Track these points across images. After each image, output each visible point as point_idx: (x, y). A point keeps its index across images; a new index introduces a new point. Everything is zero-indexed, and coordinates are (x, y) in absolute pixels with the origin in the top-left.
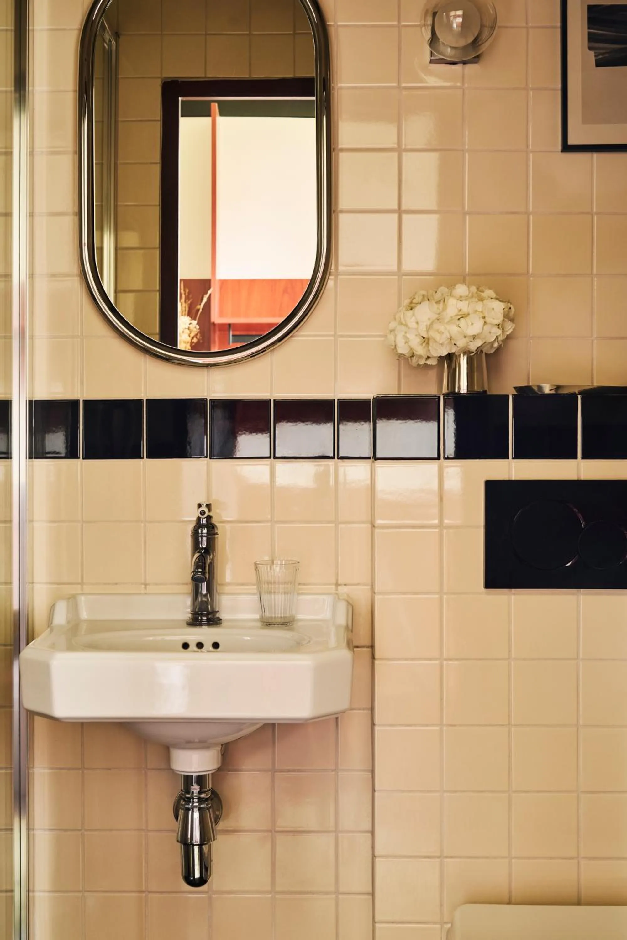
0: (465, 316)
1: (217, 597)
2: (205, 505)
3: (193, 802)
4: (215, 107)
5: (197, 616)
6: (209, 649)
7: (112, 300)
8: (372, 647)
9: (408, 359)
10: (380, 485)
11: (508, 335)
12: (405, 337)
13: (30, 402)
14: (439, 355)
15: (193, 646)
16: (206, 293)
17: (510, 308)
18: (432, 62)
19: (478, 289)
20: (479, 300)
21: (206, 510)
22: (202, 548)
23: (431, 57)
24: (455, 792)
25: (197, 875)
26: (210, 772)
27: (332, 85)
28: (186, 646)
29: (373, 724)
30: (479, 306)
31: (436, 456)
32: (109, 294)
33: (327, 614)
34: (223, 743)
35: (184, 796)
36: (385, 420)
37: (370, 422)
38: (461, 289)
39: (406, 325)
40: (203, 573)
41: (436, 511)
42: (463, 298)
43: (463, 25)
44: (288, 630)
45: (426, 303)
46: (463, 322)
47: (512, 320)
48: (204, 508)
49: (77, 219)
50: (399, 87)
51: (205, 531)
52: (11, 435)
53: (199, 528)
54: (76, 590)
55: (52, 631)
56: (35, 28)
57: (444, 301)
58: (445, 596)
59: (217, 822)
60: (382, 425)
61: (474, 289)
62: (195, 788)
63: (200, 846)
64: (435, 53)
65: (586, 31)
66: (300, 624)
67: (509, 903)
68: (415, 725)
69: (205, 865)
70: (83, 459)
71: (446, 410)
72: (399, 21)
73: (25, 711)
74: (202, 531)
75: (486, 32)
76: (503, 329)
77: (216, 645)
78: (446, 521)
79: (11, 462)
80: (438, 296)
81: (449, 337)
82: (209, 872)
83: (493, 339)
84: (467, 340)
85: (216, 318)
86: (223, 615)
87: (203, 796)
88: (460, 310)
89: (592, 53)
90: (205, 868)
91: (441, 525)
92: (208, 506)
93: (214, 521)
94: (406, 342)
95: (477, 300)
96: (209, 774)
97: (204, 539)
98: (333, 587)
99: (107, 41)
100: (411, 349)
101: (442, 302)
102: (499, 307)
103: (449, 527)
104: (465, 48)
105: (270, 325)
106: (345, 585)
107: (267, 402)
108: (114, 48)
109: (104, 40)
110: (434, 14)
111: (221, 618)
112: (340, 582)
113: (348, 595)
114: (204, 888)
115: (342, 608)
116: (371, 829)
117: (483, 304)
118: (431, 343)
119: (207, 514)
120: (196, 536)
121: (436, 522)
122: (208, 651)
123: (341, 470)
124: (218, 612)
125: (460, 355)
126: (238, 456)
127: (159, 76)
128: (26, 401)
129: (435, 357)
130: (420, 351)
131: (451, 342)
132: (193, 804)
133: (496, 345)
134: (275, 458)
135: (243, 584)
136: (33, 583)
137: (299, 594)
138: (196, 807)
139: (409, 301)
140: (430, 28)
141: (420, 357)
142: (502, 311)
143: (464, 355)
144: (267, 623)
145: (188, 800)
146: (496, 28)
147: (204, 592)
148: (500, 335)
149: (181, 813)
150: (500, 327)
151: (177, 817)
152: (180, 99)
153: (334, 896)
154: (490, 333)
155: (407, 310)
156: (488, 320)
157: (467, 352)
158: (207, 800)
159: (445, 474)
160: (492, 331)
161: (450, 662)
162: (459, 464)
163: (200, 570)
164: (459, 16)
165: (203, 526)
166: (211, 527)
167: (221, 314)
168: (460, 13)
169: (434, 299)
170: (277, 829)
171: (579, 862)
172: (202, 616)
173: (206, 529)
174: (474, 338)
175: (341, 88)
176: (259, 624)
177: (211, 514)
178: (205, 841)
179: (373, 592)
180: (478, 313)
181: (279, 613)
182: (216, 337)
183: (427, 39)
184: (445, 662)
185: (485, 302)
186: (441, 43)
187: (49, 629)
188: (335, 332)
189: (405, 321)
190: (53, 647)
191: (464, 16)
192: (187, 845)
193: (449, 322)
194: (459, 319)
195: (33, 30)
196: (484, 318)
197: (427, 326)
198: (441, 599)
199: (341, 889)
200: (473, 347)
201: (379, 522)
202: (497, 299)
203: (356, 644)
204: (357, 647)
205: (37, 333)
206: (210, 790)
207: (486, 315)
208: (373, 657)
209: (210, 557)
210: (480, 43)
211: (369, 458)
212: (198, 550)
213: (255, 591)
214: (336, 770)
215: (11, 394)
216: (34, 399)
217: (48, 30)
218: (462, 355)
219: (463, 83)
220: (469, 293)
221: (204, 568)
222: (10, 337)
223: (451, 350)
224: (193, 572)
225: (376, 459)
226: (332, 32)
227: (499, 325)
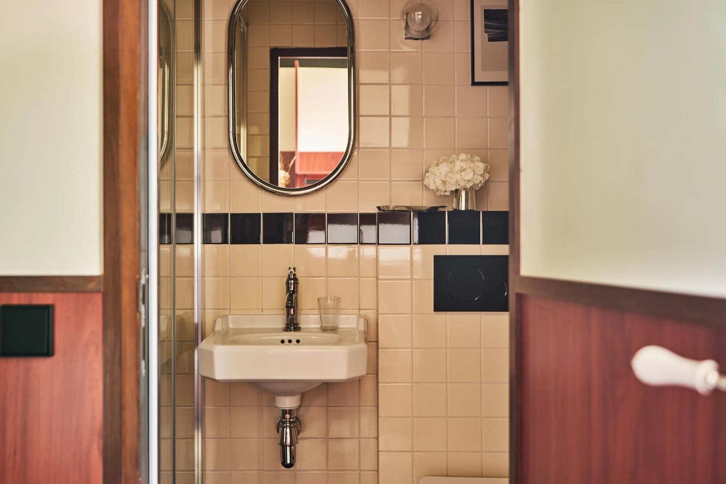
0: (464, 170)
1: (299, 316)
2: (292, 268)
3: (287, 424)
4: (297, 63)
5: (288, 326)
6: (295, 343)
7: (245, 162)
8: (377, 342)
9: (435, 192)
10: (381, 258)
11: (486, 180)
12: (434, 180)
13: (203, 214)
14: (451, 190)
15: (286, 342)
16: (293, 158)
17: (487, 166)
18: (406, 38)
19: (471, 156)
20: (471, 162)
21: (293, 271)
22: (291, 291)
23: (406, 36)
24: (419, 417)
25: (288, 462)
26: (295, 408)
27: (356, 50)
28: (283, 342)
29: (378, 383)
30: (472, 165)
31: (409, 243)
32: (244, 158)
33: (354, 325)
34: (302, 392)
35: (281, 421)
36: (383, 224)
37: (376, 225)
38: (463, 156)
39: (435, 174)
40: (292, 304)
41: (409, 271)
42: (464, 161)
43: (422, 19)
44: (335, 333)
45: (445, 163)
46: (463, 173)
47: (488, 173)
48: (292, 270)
49: (227, 119)
50: (390, 52)
51: (292, 282)
52: (194, 231)
53: (289, 280)
54: (227, 312)
55: (214, 333)
56: (205, 19)
57: (454, 162)
58: (414, 316)
59: (298, 434)
60: (381, 226)
61: (469, 156)
62: (288, 416)
63: (290, 446)
64: (408, 34)
65: (483, 23)
66: (341, 330)
67: (447, 476)
68: (400, 383)
69: (292, 456)
70: (230, 244)
71: (414, 219)
72: (390, 18)
73: (201, 376)
74: (291, 281)
75: (433, 23)
76: (483, 177)
77: (298, 341)
78: (414, 277)
79: (194, 246)
80: (451, 160)
81: (456, 180)
82: (295, 460)
83: (478, 182)
84: (465, 182)
85: (298, 171)
86: (302, 325)
87: (291, 420)
88: (462, 167)
89: (487, 34)
90: (293, 457)
91: (412, 279)
92: (294, 269)
93: (297, 276)
94: (434, 183)
95: (470, 162)
96: (294, 409)
97: (292, 286)
98: (358, 311)
99: (242, 27)
100: (437, 187)
101: (453, 163)
102: (482, 165)
103: (415, 280)
104: (423, 32)
105: (325, 175)
106: (364, 310)
107: (324, 214)
108: (246, 31)
109: (240, 27)
110: (407, 14)
111: (300, 327)
112: (361, 308)
113: (365, 315)
114: (293, 468)
115: (362, 321)
116: (377, 437)
117: (474, 164)
118: (447, 183)
119: (293, 272)
120: (288, 284)
121: (409, 277)
122: (294, 345)
123: (361, 250)
124: (299, 324)
125: (462, 190)
126: (309, 243)
127: (268, 45)
128: (201, 214)
129: (448, 191)
130: (441, 188)
131: (457, 184)
132: (286, 424)
133: (480, 185)
134: (328, 244)
135: (312, 309)
136: (205, 309)
137: (340, 314)
138: (288, 426)
139: (436, 162)
140: (405, 21)
141: (441, 191)
142: (483, 167)
143: (464, 190)
144: (324, 330)
145: (284, 423)
146: (439, 21)
147: (292, 313)
148: (482, 180)
149: (281, 429)
150: (482, 176)
151: (278, 431)
152: (279, 58)
153: (358, 472)
154: (477, 179)
155: (435, 167)
156: (476, 172)
157: (465, 189)
158: (293, 422)
159: (414, 252)
160: (478, 178)
161: (417, 350)
162: (420, 247)
163: (290, 302)
164: (420, 15)
165: (291, 279)
166: (295, 279)
167: (301, 169)
168: (420, 13)
169: (449, 161)
170: (329, 437)
171: (482, 455)
172: (291, 326)
173: (293, 281)
174: (469, 182)
175: (360, 52)
176: (320, 330)
177: (295, 273)
178: (292, 444)
179: (378, 314)
180: (471, 168)
181: (330, 325)
182: (298, 181)
183: (404, 27)
184: (414, 350)
185: (475, 163)
186: (411, 29)
187: (213, 333)
188: (358, 178)
189: (434, 172)
190: (216, 343)
191: (422, 15)
192: (283, 446)
193: (456, 173)
194: (461, 172)
195: (204, 20)
196: (474, 171)
197: (445, 175)
198: (412, 317)
199: (362, 469)
200: (468, 186)
201: (380, 277)
202: (481, 161)
203: (369, 340)
204: (369, 342)
205: (207, 178)
206: (295, 417)
207: (475, 170)
208: (378, 348)
209: (295, 295)
210: (431, 29)
211: (375, 244)
212: (289, 292)
213: (318, 313)
214: (359, 406)
215: (193, 210)
216: (205, 213)
217: (213, 20)
218: (463, 190)
219: (422, 49)
220: (467, 158)
221: (292, 301)
222: (193, 181)
223: (457, 187)
224: (286, 303)
225: (379, 244)
226: (355, 22)
227: (481, 175)
